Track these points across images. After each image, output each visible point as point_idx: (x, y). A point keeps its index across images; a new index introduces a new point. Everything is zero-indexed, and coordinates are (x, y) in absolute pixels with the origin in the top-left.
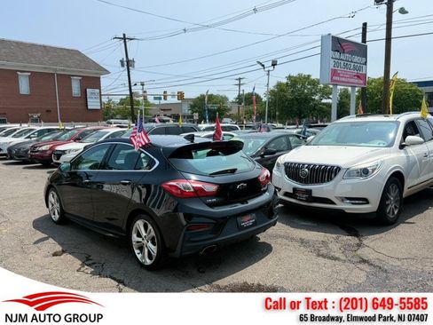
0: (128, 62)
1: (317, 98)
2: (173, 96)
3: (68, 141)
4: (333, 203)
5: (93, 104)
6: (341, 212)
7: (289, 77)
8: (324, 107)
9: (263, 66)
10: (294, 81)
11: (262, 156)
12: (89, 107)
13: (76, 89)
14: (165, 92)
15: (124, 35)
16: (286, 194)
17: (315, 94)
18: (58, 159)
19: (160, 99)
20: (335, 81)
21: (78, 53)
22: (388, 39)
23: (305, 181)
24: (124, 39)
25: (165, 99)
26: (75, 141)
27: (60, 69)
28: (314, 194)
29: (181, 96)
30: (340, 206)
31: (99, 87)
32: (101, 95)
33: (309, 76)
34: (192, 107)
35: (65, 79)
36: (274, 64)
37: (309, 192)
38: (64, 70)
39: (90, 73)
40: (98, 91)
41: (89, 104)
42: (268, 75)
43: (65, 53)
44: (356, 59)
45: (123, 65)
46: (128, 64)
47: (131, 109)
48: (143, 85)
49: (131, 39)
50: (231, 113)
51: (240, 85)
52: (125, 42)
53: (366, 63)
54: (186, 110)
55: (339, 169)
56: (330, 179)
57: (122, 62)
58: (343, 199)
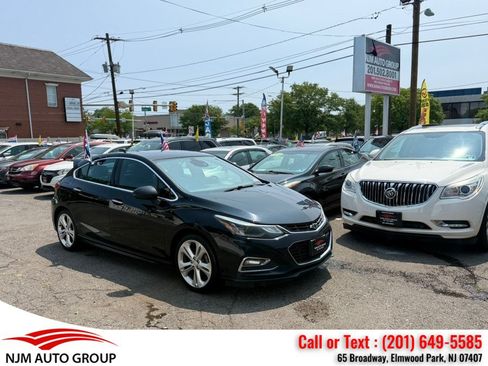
0: (112, 66)
1: (323, 110)
2: (164, 106)
3: (57, 160)
4: (428, 228)
5: (73, 116)
6: (437, 238)
7: (294, 87)
8: (333, 119)
9: (276, 72)
10: (299, 91)
11: (316, 174)
12: (68, 120)
13: (52, 98)
14: (155, 102)
15: (107, 35)
16: (364, 218)
17: (322, 105)
18: (49, 181)
19: (149, 110)
20: (370, 88)
21: (52, 55)
22: (415, 43)
23: (393, 203)
24: (107, 39)
25: (155, 110)
26: (65, 160)
27: (31, 74)
28: (404, 218)
29: (173, 106)
30: (436, 230)
31: (79, 96)
32: (81, 105)
33: (316, 85)
34: (183, 120)
35: (39, 86)
36: (289, 70)
37: (398, 215)
38: (36, 75)
39: (69, 79)
40: (78, 100)
41: (67, 115)
42: (283, 82)
43: (38, 54)
44: (390, 64)
45: (106, 71)
46: (112, 69)
47: (115, 122)
48: (132, 93)
49: (116, 40)
50: (227, 126)
51: (238, 94)
52: (108, 43)
53: (399, 69)
54: (176, 123)
55: (434, 187)
56: (423, 199)
57: (105, 66)
58: (440, 223)
